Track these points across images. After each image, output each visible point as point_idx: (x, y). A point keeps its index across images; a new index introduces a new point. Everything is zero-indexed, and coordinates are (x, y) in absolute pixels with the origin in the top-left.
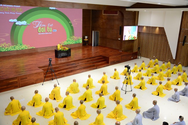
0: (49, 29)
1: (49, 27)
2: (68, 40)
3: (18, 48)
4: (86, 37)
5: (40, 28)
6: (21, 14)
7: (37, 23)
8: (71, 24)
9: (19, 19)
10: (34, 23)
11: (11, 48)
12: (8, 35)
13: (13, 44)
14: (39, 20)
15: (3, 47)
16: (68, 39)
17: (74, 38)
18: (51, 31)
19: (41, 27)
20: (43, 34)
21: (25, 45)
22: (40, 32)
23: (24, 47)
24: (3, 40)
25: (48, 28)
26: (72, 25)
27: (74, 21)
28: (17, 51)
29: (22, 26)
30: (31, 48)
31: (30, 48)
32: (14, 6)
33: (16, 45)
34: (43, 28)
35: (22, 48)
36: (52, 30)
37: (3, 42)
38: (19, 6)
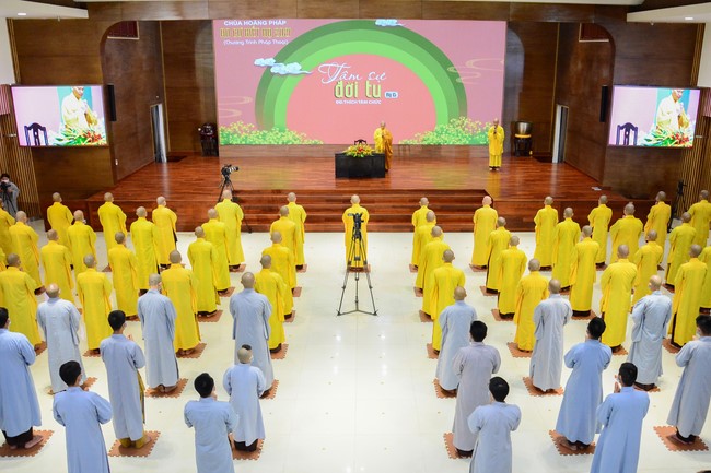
0: (371, 89)
1: (372, 83)
2: (442, 128)
3: (273, 138)
4: (523, 126)
5: (341, 84)
6: (285, 43)
7: (333, 69)
8: (454, 76)
9: (282, 57)
10: (323, 69)
11: (255, 138)
12: (249, 100)
13: (260, 127)
14: (339, 60)
15: (235, 132)
16: (442, 124)
17: (467, 126)
18: (379, 96)
19: (346, 83)
20: (350, 102)
21: (294, 133)
22: (342, 95)
23: (290, 137)
24: (237, 113)
25: (368, 86)
26: (458, 80)
27: (470, 64)
28: (271, 146)
29: (289, 78)
30: (311, 142)
31: (306, 142)
32: (271, 22)
33: (270, 130)
34: (351, 87)
35: (285, 139)
36: (382, 93)
37: (235, 120)
38: (284, 22)
